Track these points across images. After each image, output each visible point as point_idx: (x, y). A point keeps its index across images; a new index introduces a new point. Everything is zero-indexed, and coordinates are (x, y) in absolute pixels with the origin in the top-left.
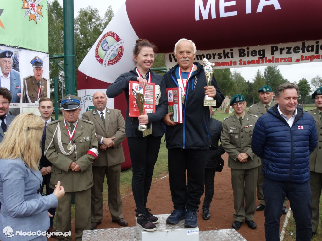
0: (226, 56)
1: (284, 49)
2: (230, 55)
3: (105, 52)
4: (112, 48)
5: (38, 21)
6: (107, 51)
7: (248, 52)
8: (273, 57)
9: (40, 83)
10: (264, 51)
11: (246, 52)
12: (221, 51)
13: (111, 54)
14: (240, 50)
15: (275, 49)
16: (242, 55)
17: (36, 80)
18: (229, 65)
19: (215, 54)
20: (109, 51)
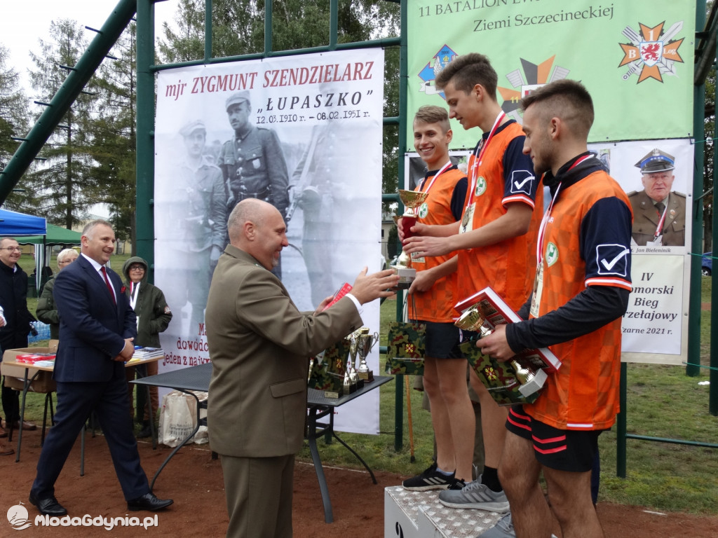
5: (666, 76)
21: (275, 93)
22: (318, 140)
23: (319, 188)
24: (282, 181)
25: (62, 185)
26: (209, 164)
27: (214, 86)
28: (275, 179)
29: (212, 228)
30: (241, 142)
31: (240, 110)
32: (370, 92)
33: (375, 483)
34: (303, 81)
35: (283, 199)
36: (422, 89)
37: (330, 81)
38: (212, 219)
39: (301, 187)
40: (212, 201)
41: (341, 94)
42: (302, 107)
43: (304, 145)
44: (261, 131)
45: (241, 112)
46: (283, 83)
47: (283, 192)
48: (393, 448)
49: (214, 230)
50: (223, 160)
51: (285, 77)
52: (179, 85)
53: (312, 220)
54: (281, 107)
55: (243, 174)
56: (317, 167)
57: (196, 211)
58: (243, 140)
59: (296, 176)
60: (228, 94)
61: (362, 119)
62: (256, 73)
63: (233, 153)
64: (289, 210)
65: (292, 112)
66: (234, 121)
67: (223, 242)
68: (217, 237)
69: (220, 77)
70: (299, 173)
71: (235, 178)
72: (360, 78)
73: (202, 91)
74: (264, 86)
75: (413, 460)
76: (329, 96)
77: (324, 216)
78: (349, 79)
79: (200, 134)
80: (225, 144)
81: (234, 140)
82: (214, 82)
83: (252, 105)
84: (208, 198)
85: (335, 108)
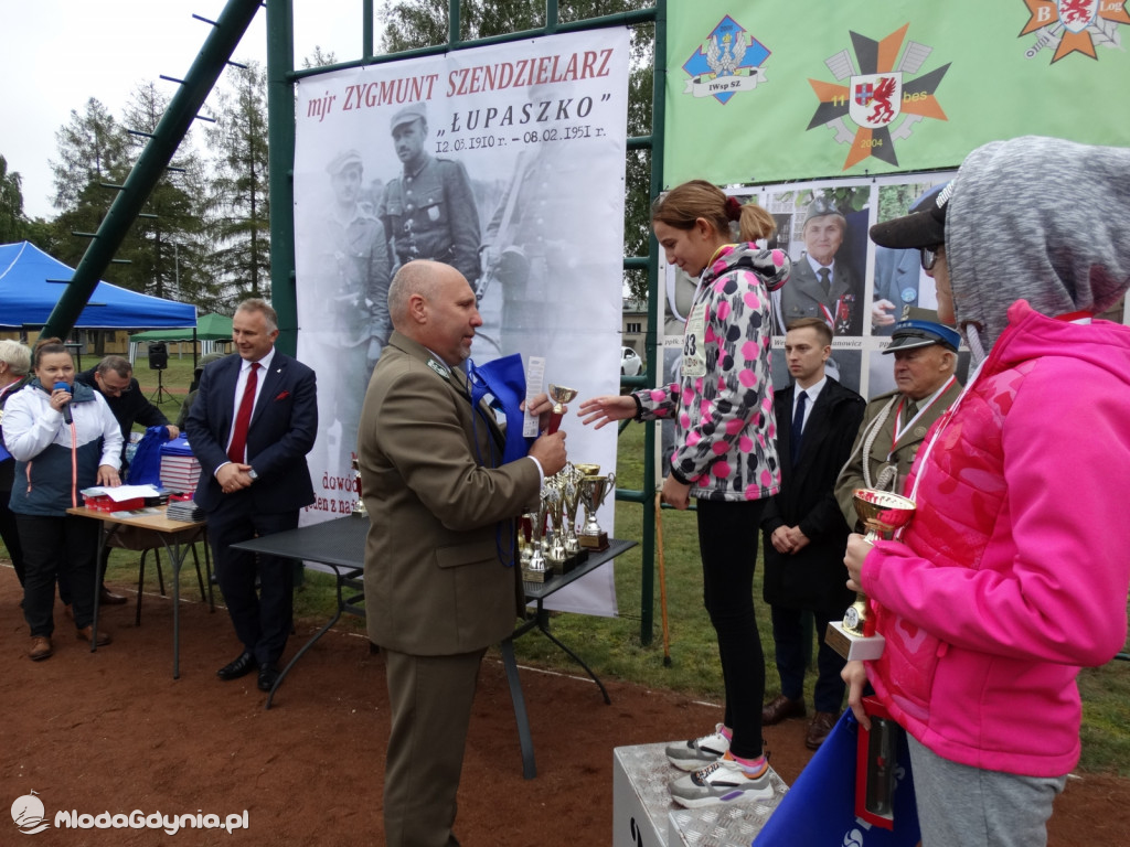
5: (1104, 47)
21: (463, 105)
22: (526, 173)
23: (526, 249)
24: (471, 239)
25: (245, 269)
26: (366, 216)
27: (374, 97)
28: (461, 236)
29: (370, 311)
30: (413, 181)
31: (411, 132)
32: (606, 97)
33: (607, 702)
34: (504, 84)
35: (471, 266)
36: (689, 90)
37: (545, 81)
38: (370, 298)
39: (498, 248)
40: (370, 270)
41: (562, 102)
42: (502, 124)
43: (504, 183)
44: (442, 164)
45: (413, 135)
46: (475, 89)
47: (473, 255)
48: (638, 639)
49: (373, 315)
50: (384, 208)
51: (478, 79)
52: (325, 99)
53: (515, 299)
54: (472, 125)
55: (414, 230)
56: (523, 216)
57: (348, 286)
58: (414, 178)
59: (491, 231)
60: (396, 108)
61: (593, 139)
62: (437, 76)
63: (399, 198)
64: (481, 282)
65: (488, 133)
66: (402, 150)
67: (385, 331)
68: (378, 324)
69: (383, 84)
70: (495, 225)
71: (402, 235)
72: (592, 75)
73: (358, 107)
74: (448, 96)
75: (667, 662)
76: (544, 105)
77: (533, 292)
78: (575, 78)
79: (353, 170)
80: (388, 184)
81: (402, 178)
82: (376, 91)
83: (429, 124)
84: (364, 267)
85: (552, 123)
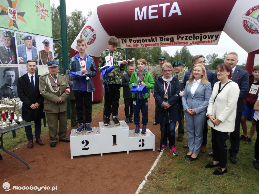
0: (153, 40)
1: (184, 37)
2: (155, 40)
3: (85, 37)
4: (89, 35)
5: (46, 19)
6: (87, 37)
7: (165, 39)
8: (178, 42)
9: (48, 54)
10: (173, 38)
11: (164, 39)
12: (150, 38)
13: (89, 39)
14: (160, 38)
15: (179, 37)
16: (162, 40)
17: (46, 52)
18: (154, 45)
19: (147, 40)
20: (88, 37)
